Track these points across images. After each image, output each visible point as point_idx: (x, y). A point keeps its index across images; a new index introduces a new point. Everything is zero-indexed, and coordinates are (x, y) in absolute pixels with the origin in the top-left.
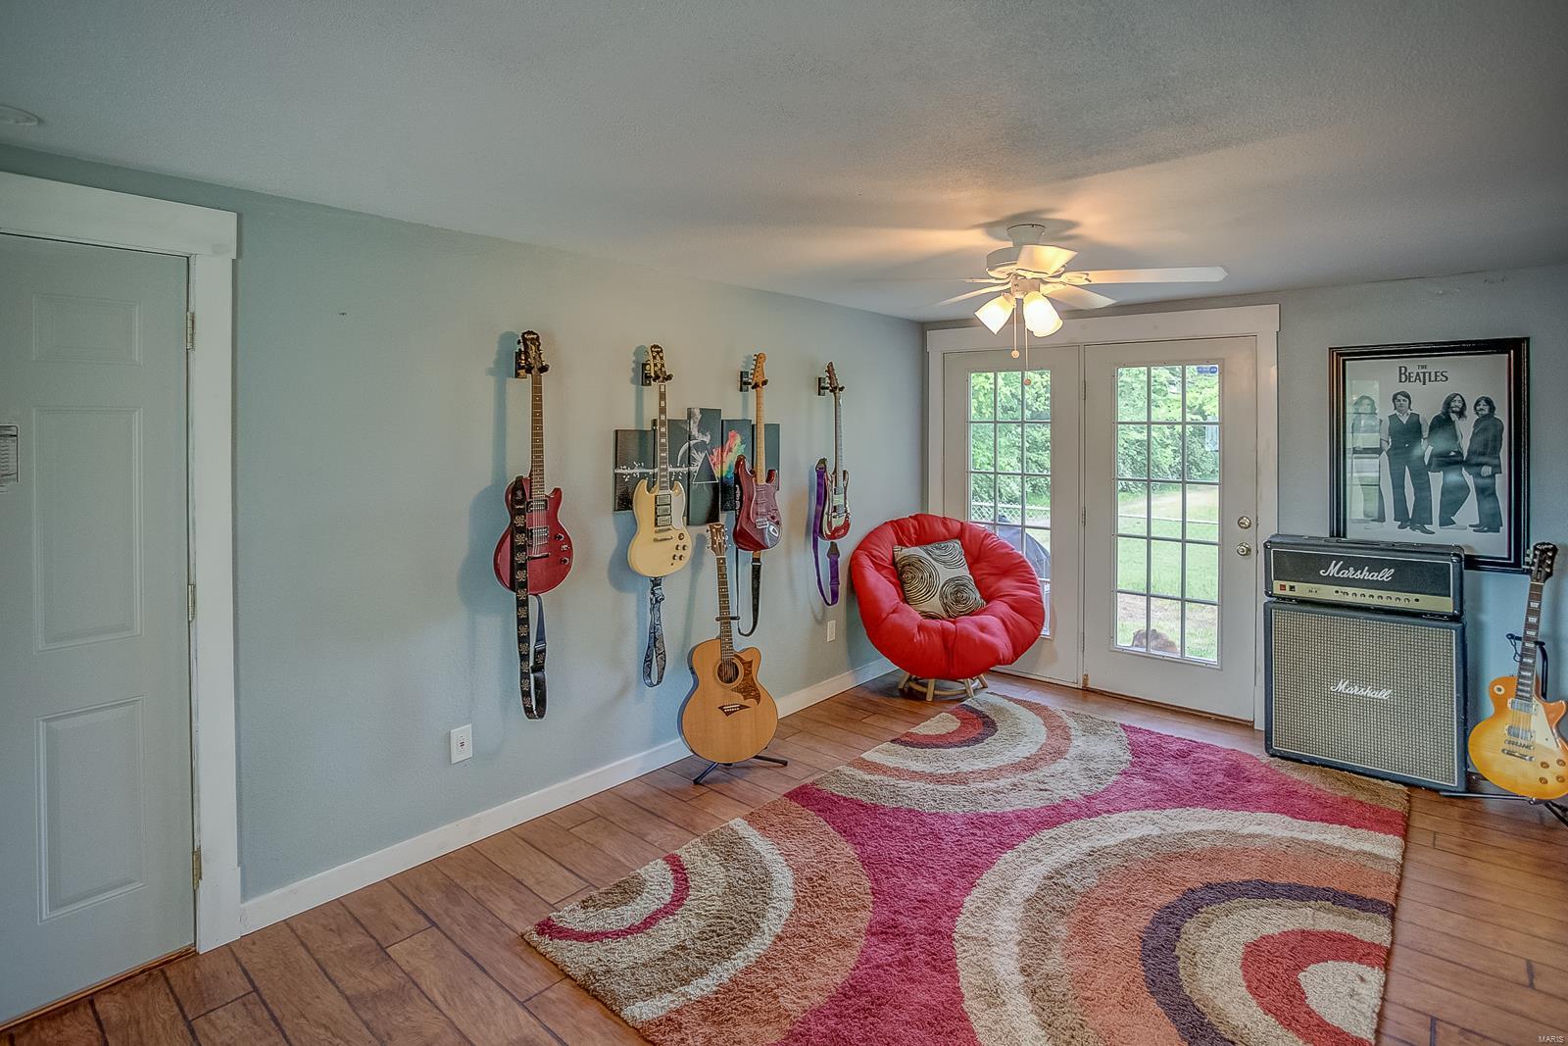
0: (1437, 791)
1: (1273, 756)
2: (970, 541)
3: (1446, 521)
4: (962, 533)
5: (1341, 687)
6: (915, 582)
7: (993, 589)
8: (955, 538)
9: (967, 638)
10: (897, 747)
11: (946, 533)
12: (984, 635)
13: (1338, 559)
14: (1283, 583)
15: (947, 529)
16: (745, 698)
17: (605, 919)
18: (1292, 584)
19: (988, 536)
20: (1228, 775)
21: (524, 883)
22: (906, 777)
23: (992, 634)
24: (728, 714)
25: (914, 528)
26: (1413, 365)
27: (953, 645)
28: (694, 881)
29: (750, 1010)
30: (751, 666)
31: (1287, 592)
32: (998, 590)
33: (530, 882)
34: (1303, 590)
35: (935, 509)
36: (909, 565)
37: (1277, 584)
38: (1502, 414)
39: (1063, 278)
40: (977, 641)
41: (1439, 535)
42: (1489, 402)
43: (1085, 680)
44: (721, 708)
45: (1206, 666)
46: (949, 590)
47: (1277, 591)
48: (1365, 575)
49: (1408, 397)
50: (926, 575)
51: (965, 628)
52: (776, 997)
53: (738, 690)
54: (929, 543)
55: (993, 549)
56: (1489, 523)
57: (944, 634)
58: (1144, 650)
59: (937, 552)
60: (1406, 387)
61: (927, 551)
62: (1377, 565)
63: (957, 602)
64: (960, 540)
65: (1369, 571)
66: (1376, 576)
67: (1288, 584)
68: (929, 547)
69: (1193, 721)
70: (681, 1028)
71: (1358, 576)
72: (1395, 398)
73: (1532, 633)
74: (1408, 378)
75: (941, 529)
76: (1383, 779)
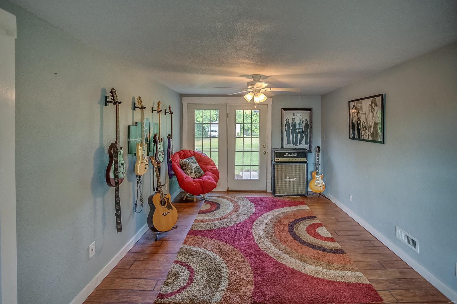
0: (303, 196)
1: (275, 196)
2: (197, 156)
3: (300, 144)
4: (194, 154)
5: (287, 179)
6: (187, 169)
7: (206, 168)
8: (193, 156)
9: (207, 182)
10: (201, 214)
11: (191, 155)
12: (210, 181)
13: (287, 152)
14: (277, 159)
15: (191, 153)
16: (169, 209)
17: (177, 285)
18: (279, 159)
19: (201, 154)
20: (273, 202)
21: (134, 289)
22: (212, 221)
23: (212, 180)
24: (165, 216)
25: (183, 154)
26: (295, 112)
27: (203, 185)
28: (191, 265)
29: (241, 285)
30: (169, 199)
31: (278, 161)
32: (207, 169)
33: (136, 288)
34: (281, 160)
35: (185, 148)
36: (185, 164)
37: (276, 159)
38: (309, 123)
39: (265, 89)
40: (209, 182)
41: (300, 146)
42: (307, 120)
43: (228, 189)
44: (163, 214)
45: (256, 180)
46: (196, 170)
47: (276, 160)
48: (292, 155)
49: (295, 119)
50: (190, 167)
51: (205, 180)
52: (243, 279)
53: (167, 207)
54: (187, 158)
55: (204, 158)
56: (306, 144)
57: (200, 182)
58: (242, 179)
59: (190, 160)
60: (294, 117)
61: (188, 160)
62: (294, 153)
63: (198, 173)
64: (194, 156)
65: (293, 154)
66: (294, 155)
67: (278, 159)
68: (188, 159)
69: (253, 193)
70: (230, 297)
71: (291, 156)
72: (292, 119)
73: (318, 163)
74: (295, 115)
75: (189, 153)
76: (296, 196)
